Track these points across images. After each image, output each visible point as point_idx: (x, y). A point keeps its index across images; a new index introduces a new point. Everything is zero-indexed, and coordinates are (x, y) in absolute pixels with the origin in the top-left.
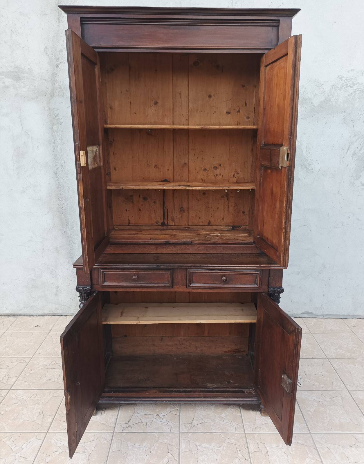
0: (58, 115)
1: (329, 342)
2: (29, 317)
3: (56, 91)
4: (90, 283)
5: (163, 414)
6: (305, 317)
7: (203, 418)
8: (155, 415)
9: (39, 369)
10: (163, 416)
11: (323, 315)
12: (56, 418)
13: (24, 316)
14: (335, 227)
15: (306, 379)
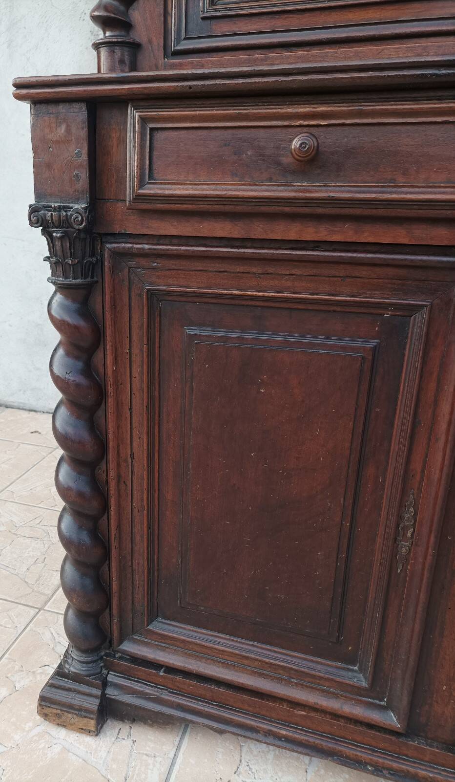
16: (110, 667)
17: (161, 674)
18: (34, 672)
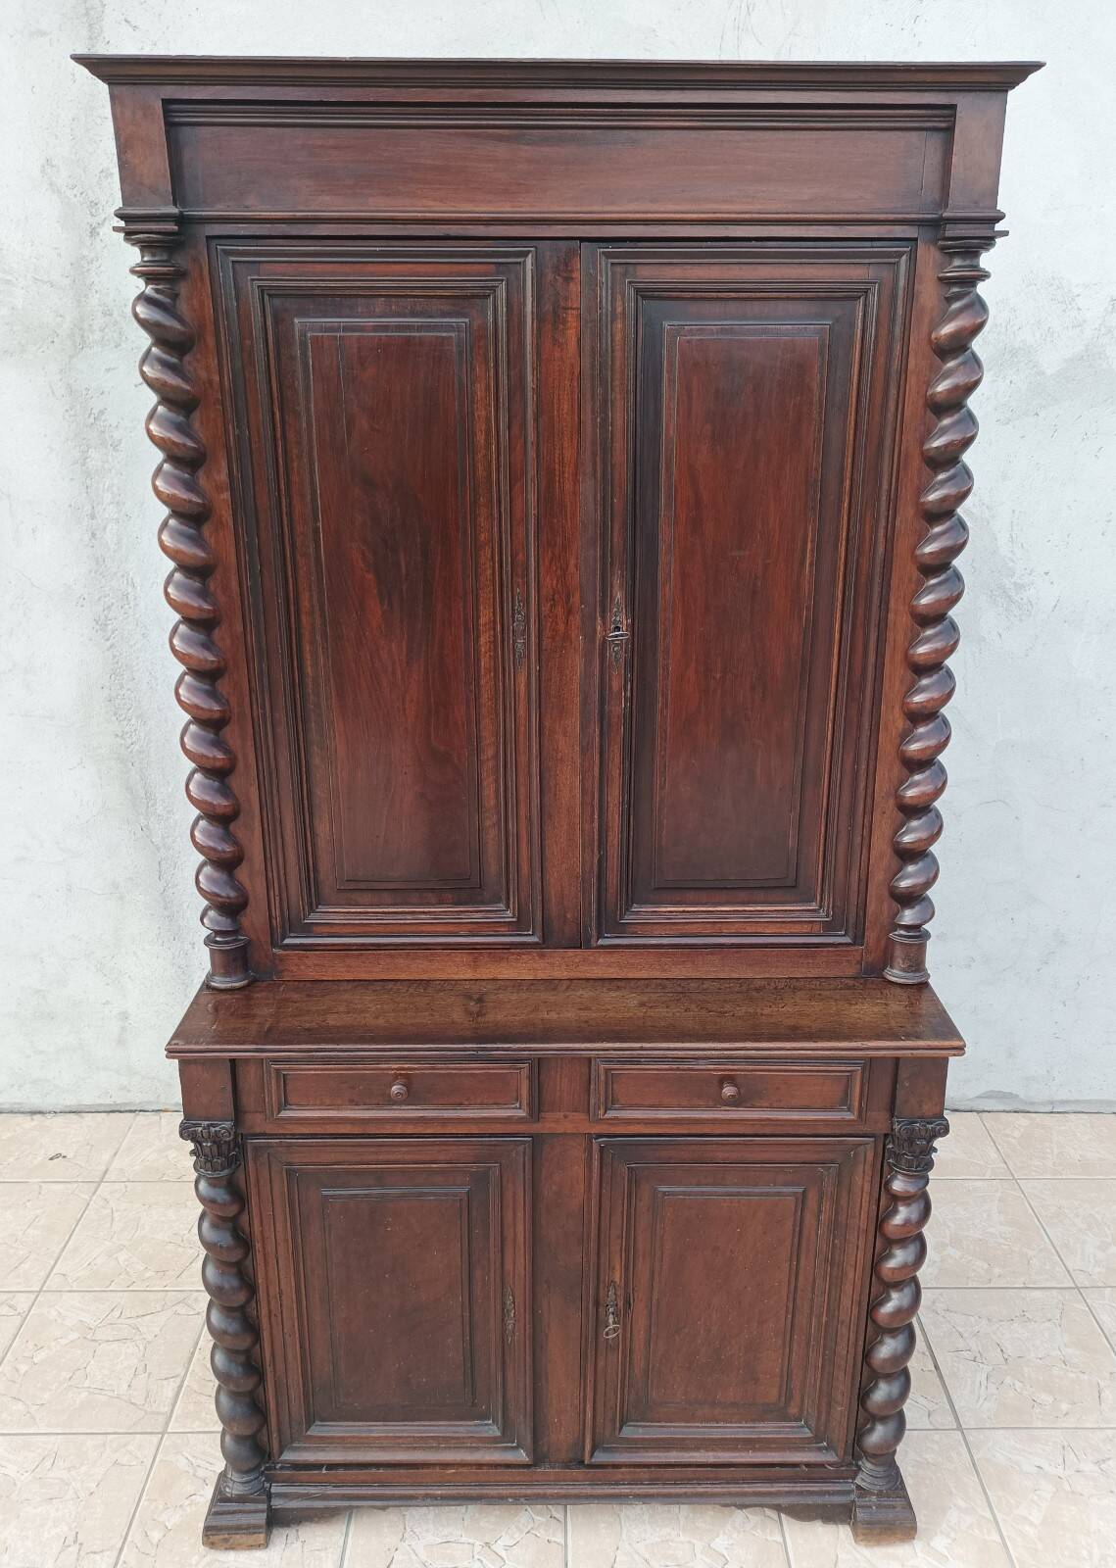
0: (102, 412)
1: (1077, 1216)
2: (28, 1118)
3: (91, 325)
4: (231, 1109)
5: (506, 1540)
6: (990, 1109)
7: (647, 1556)
8: (478, 1543)
9: (64, 1341)
10: (507, 1548)
11: (1052, 1103)
12: (125, 1562)
13: (12, 1112)
14: (1104, 806)
15: (1008, 1380)
16: (271, 1480)
17: (324, 1471)
18: (181, 1506)
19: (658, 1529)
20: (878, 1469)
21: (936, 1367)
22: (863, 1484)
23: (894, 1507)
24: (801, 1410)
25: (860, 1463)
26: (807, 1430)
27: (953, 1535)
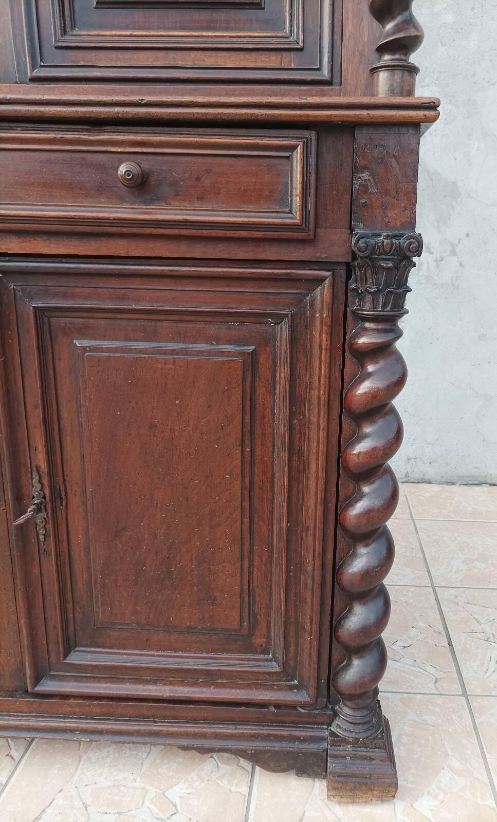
19: (115, 773)
20: (359, 713)
21: (450, 644)
22: (339, 732)
23: (372, 759)
24: (268, 640)
25: (337, 707)
26: (274, 664)
27: (441, 796)
